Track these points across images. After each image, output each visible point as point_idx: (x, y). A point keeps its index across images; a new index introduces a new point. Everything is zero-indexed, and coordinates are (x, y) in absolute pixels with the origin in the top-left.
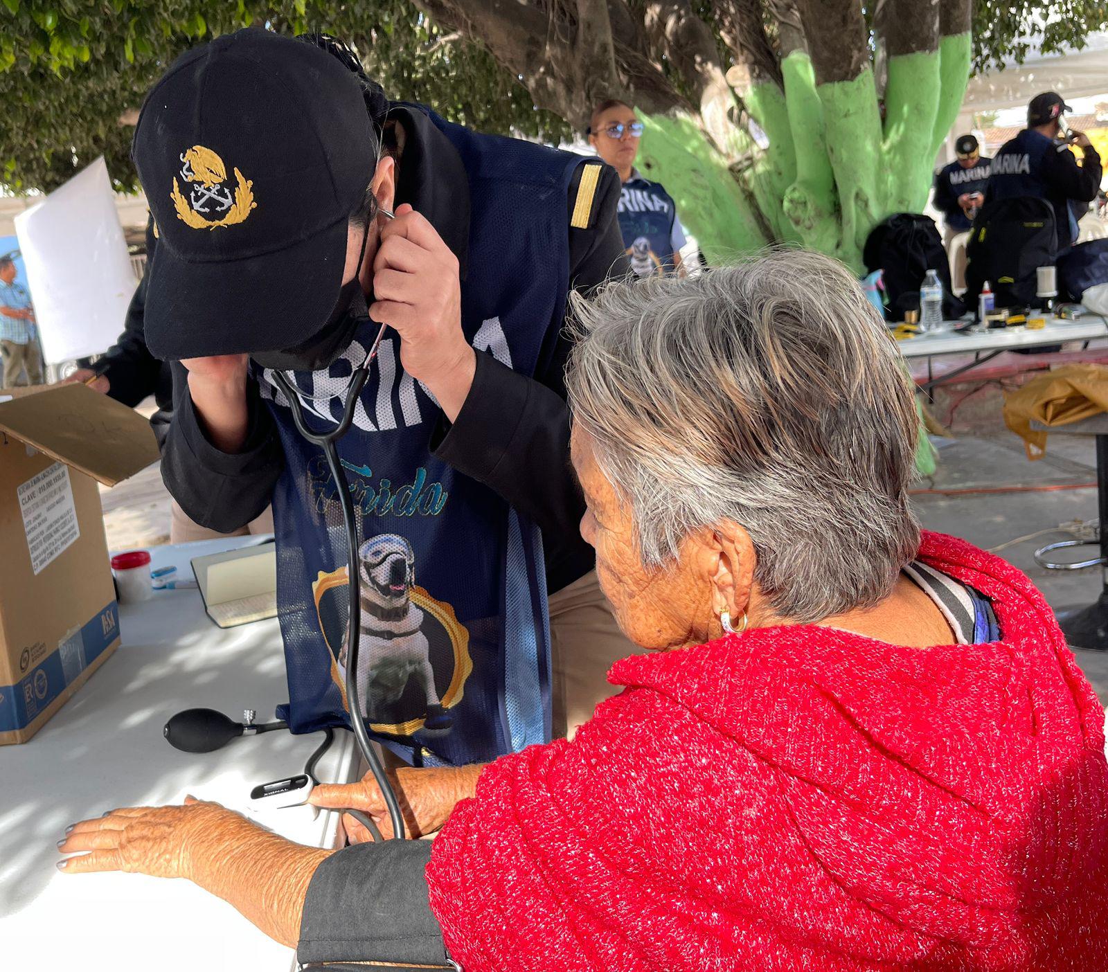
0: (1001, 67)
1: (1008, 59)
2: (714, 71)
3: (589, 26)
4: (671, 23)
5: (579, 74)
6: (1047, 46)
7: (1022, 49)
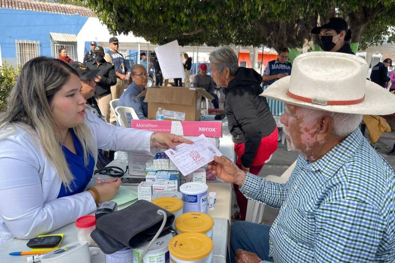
0: (377, 45)
1: (379, 44)
2: (306, 41)
3: (281, 30)
4: (299, 28)
5: (277, 39)
6: (389, 41)
7: (382, 42)
